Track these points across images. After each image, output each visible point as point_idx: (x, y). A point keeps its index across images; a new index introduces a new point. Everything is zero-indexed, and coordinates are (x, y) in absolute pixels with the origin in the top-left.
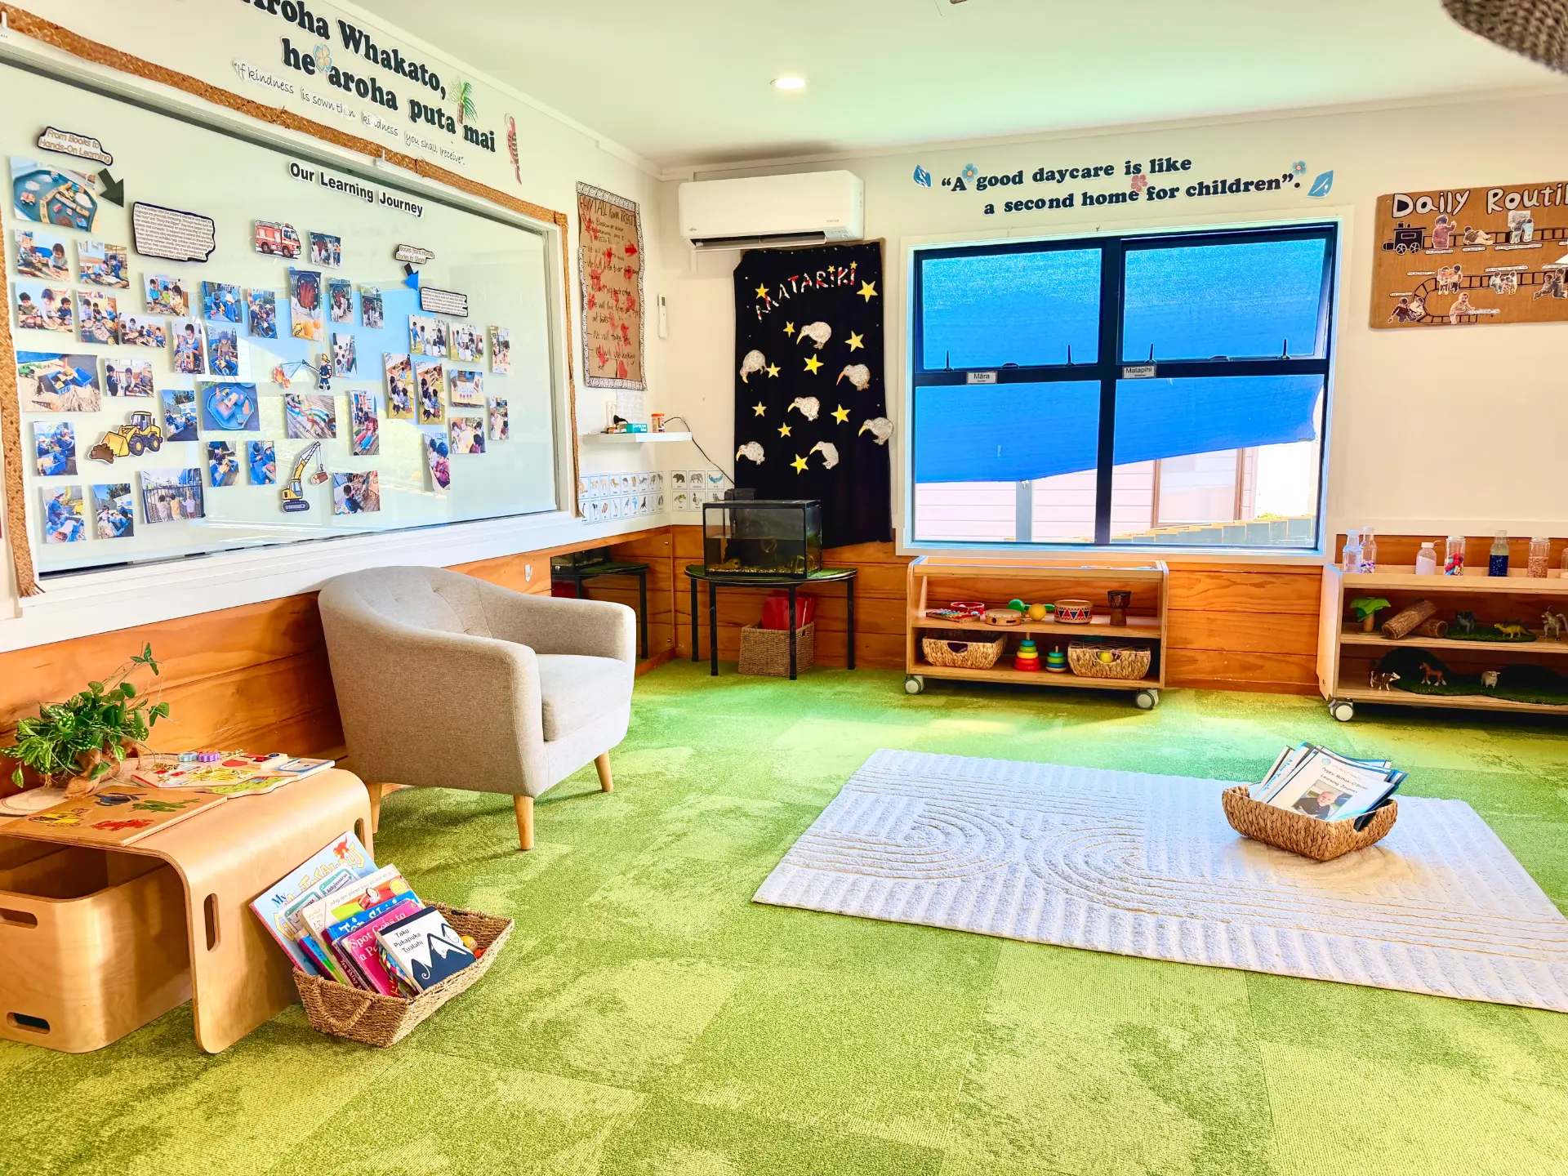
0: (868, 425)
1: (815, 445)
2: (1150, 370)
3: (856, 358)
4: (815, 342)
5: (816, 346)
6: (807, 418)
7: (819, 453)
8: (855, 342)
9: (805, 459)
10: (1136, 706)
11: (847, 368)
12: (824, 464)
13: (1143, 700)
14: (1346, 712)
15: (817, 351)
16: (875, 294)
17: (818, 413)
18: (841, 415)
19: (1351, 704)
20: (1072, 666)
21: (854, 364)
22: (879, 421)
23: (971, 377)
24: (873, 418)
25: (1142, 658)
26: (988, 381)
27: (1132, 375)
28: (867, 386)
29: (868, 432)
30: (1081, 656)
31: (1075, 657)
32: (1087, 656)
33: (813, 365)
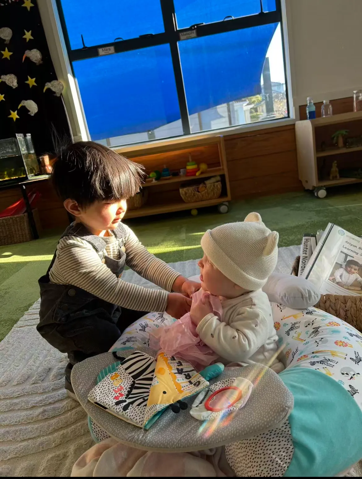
0: (48, 85)
1: (20, 103)
2: (194, 33)
3: (31, 45)
4: (5, 40)
5: (5, 43)
6: (12, 87)
7: (24, 107)
8: (28, 36)
9: (16, 112)
10: (220, 213)
11: (26, 52)
12: (29, 113)
13: (223, 208)
14: (322, 193)
15: (6, 45)
16: (32, 5)
17: (17, 83)
18: (31, 82)
19: (324, 188)
20: (183, 198)
21: (30, 49)
22: (54, 82)
23: (101, 51)
24: (50, 81)
25: (217, 186)
26: (110, 52)
27: (185, 37)
28: (41, 62)
29: (49, 90)
30: (187, 191)
31: (184, 193)
32: (190, 191)
33: (7, 54)
